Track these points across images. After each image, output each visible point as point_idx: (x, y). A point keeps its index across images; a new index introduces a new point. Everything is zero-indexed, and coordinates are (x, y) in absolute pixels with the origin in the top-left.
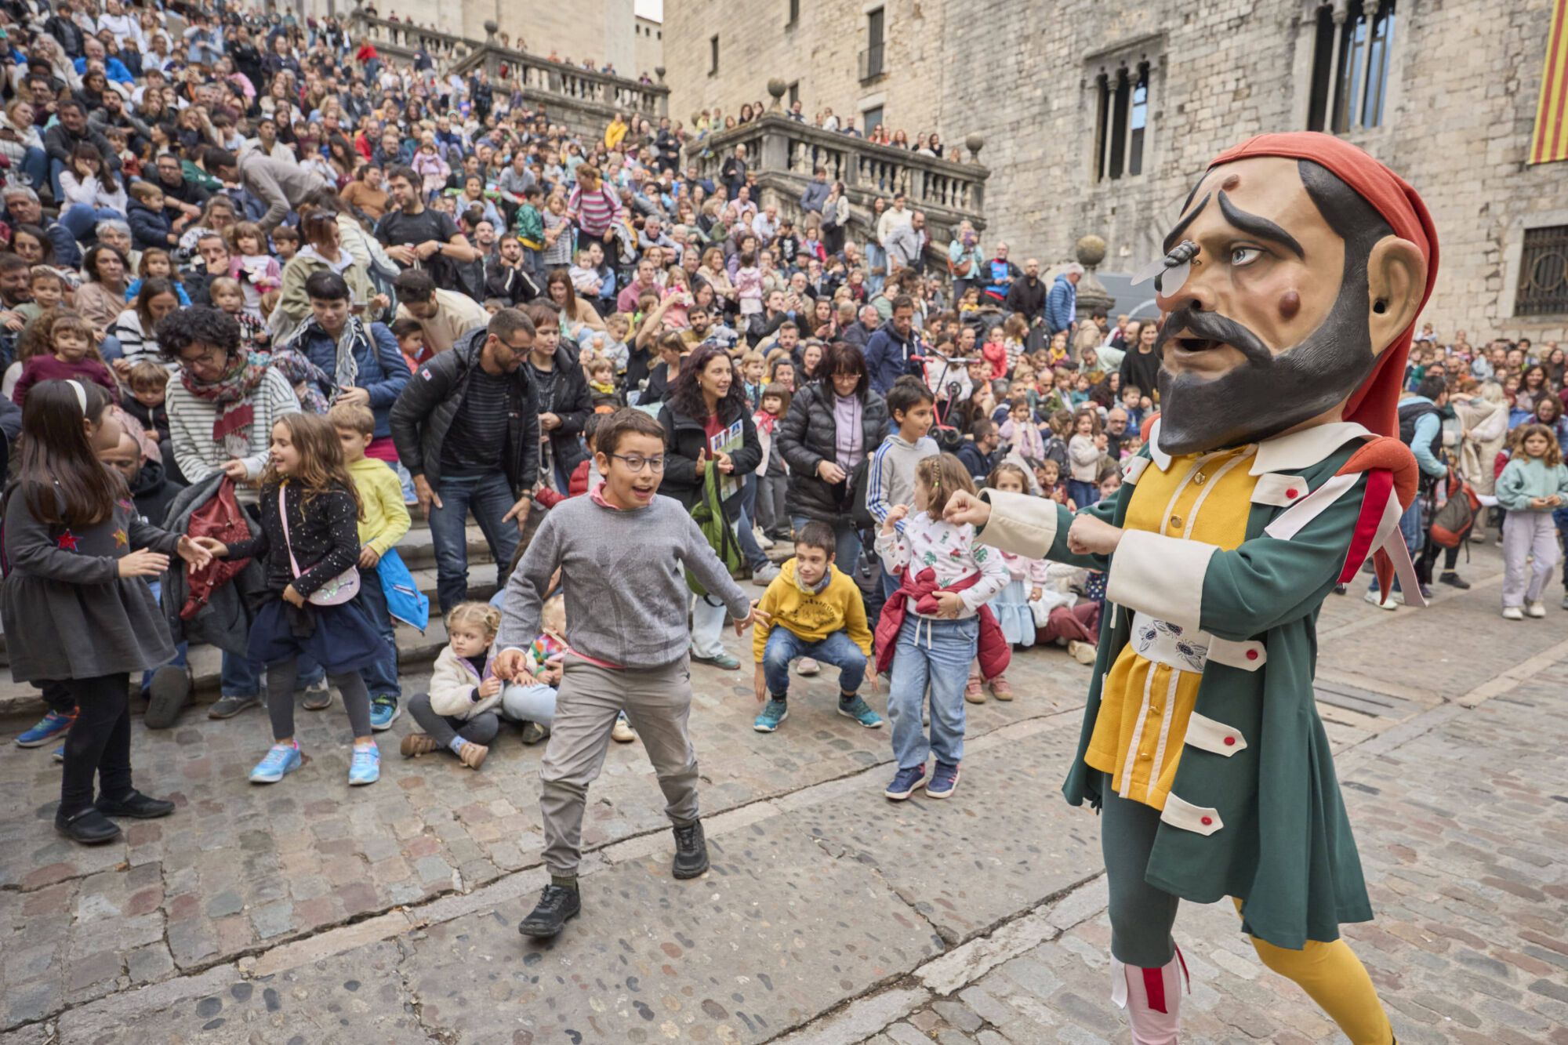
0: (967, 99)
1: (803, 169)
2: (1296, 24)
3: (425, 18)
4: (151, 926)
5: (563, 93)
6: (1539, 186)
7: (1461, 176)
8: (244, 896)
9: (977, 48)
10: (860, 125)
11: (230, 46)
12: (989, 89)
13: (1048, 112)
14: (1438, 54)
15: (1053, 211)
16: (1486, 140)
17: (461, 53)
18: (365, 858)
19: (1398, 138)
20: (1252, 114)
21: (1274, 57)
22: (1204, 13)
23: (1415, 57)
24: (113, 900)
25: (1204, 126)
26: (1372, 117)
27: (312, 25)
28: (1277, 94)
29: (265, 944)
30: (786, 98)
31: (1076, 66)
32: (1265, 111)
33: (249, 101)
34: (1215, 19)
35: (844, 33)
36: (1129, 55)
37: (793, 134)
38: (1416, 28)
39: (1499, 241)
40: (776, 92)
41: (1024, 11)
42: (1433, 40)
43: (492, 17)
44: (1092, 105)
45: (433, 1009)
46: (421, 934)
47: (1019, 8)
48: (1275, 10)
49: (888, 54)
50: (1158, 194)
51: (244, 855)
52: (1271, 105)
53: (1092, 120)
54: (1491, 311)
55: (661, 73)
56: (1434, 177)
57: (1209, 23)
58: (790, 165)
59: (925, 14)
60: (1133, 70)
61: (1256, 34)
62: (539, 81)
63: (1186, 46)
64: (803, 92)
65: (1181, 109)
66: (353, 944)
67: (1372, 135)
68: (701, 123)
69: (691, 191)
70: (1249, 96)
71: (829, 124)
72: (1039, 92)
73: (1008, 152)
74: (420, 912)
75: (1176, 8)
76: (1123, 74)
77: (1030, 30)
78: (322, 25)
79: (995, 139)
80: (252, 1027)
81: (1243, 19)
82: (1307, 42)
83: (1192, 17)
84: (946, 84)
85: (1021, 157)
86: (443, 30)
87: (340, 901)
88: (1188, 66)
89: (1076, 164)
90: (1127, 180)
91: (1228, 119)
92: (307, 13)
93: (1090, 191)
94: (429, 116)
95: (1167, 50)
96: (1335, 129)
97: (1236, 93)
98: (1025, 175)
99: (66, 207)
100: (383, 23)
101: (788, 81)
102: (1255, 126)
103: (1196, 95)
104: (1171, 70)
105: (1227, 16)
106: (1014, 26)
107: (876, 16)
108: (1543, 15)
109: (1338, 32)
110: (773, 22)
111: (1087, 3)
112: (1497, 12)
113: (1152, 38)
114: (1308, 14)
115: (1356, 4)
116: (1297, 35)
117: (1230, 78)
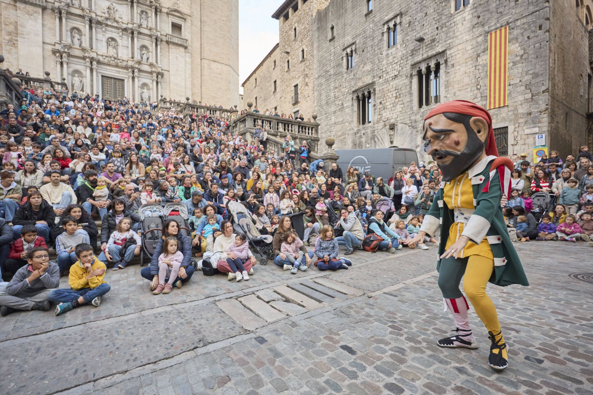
0: (321, 106)
2: (412, 76)
9: (323, 92)
10: (293, 116)
12: (327, 103)
13: (343, 107)
14: (455, 80)
15: (347, 135)
20: (401, 102)
21: (406, 86)
22: (385, 75)
23: (448, 81)
25: (388, 107)
28: (408, 96)
30: (273, 110)
31: (350, 94)
32: (405, 101)
34: (388, 77)
35: (288, 92)
36: (365, 89)
38: (447, 73)
41: (335, 80)
42: (452, 76)
44: (356, 104)
48: (405, 72)
49: (299, 96)
50: (376, 128)
52: (407, 99)
53: (356, 108)
55: (235, 107)
57: (386, 78)
59: (309, 84)
60: (366, 93)
61: (400, 80)
63: (381, 85)
64: (278, 108)
65: (381, 103)
68: (233, 117)
70: (400, 97)
72: (340, 102)
73: (333, 120)
75: (377, 75)
76: (363, 95)
77: (337, 86)
79: (329, 116)
81: (396, 76)
82: (415, 80)
83: (381, 77)
84: (315, 103)
85: (337, 121)
88: (381, 91)
89: (352, 121)
90: (367, 125)
91: (394, 105)
93: (357, 129)
95: (375, 87)
96: (426, 105)
97: (396, 97)
98: (338, 126)
102: (403, 106)
103: (385, 99)
104: (377, 92)
105: (391, 76)
106: (333, 85)
107: (296, 86)
108: (485, 65)
109: (424, 77)
110: (270, 91)
111: (352, 77)
112: (471, 66)
113: (371, 84)
114: (415, 73)
115: (428, 68)
116: (412, 79)
117: (394, 93)
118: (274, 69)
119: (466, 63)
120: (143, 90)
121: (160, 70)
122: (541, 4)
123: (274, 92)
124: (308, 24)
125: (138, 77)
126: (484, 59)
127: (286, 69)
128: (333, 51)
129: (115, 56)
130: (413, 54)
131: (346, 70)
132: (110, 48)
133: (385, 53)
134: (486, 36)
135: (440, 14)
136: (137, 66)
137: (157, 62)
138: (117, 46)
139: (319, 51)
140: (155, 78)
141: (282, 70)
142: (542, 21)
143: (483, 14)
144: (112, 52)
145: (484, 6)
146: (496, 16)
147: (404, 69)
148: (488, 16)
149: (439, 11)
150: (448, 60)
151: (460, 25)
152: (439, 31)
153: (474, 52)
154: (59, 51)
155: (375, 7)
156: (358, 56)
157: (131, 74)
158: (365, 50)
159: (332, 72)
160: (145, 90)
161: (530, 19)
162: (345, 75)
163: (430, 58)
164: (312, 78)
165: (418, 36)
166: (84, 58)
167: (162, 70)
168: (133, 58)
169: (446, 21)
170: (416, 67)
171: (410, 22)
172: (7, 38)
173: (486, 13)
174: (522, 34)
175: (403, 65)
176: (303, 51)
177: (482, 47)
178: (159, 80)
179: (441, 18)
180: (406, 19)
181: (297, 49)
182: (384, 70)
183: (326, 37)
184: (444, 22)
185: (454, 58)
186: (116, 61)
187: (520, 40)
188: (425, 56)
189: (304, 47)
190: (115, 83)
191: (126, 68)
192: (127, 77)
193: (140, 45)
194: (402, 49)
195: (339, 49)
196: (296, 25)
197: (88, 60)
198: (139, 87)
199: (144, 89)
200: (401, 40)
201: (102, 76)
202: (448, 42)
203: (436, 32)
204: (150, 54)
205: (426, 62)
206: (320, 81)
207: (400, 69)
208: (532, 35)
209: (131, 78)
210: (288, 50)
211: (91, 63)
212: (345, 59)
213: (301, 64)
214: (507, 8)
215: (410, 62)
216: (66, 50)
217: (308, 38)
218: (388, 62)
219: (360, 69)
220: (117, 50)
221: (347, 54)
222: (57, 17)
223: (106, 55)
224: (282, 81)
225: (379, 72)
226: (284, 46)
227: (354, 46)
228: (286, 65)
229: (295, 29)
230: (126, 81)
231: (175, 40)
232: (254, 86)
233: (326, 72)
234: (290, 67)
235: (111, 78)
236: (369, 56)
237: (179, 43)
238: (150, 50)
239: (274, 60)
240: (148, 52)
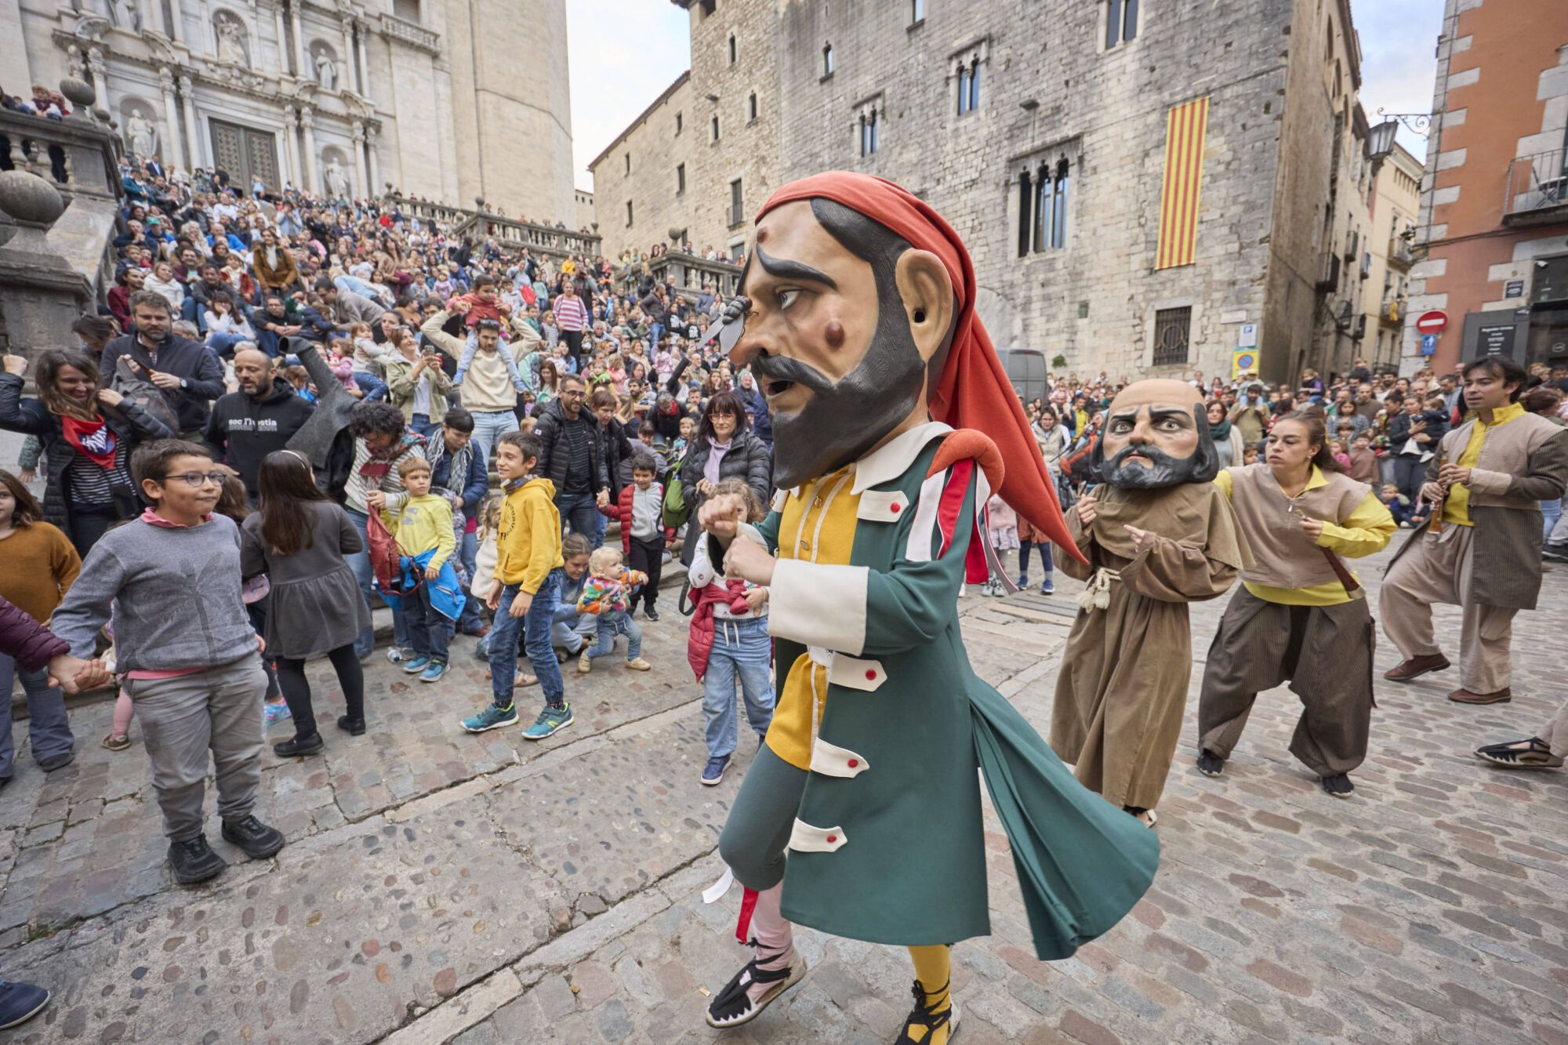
1: (695, 285)
3: (435, 197)
4: (325, 796)
5: (530, 243)
6: (1162, 283)
7: (1116, 278)
8: (381, 773)
10: (729, 256)
11: (308, 223)
14: (1097, 201)
16: (1129, 255)
17: (460, 219)
18: (455, 746)
19: (1076, 255)
20: (985, 241)
21: (995, 205)
22: (949, 178)
23: (1082, 203)
24: (299, 780)
26: (1058, 242)
27: (358, 205)
28: (998, 229)
29: (399, 802)
30: (680, 241)
32: (991, 239)
33: (323, 258)
34: (957, 181)
35: (716, 197)
37: (687, 264)
38: (1082, 185)
39: (1141, 318)
40: (674, 237)
42: (1092, 193)
43: (478, 194)
45: (514, 835)
46: (498, 790)
48: (994, 175)
49: (745, 209)
51: (376, 749)
52: (995, 235)
54: (1139, 363)
55: (595, 227)
56: (1099, 279)
57: (953, 183)
58: (686, 283)
59: (768, 181)
61: (983, 190)
62: (513, 236)
63: (940, 198)
64: (690, 236)
66: (455, 799)
67: (1059, 253)
68: (625, 259)
69: (621, 303)
70: (980, 230)
71: (711, 256)
74: (494, 777)
75: (931, 175)
78: (365, 205)
80: (400, 852)
81: (974, 181)
82: (1015, 195)
83: (941, 181)
86: (447, 205)
87: (443, 773)
92: (354, 198)
94: (444, 261)
96: (1036, 250)
97: (973, 228)
99: (209, 335)
100: (406, 202)
101: (681, 228)
102: (986, 249)
105: (963, 180)
107: (736, 184)
108: (1158, 176)
109: (1034, 189)
110: (668, 190)
112: (1130, 175)
114: (1014, 178)
115: (1044, 171)
116: (1008, 191)
117: (968, 219)
118: (677, 135)
119: (1122, 167)
120: (330, 166)
121: (370, 113)
122: (1272, 60)
123: (679, 194)
124: (765, 32)
125: (313, 129)
126: (1157, 162)
127: (711, 140)
128: (829, 106)
129: (242, 64)
130: (1012, 136)
131: (859, 157)
132: (226, 42)
133: (950, 126)
134: (1165, 114)
135: (1075, 52)
136: (307, 98)
137: (360, 91)
138: (245, 35)
139: (793, 104)
140: (359, 134)
141: (700, 137)
142: (1271, 95)
143: (1161, 63)
144: (231, 53)
145: (1163, 46)
146: (1186, 71)
147: (993, 168)
148: (1171, 69)
149: (1072, 44)
150: (1087, 157)
151: (1111, 84)
152: (1071, 90)
153: (1137, 146)
154: (74, 39)
155: (930, 13)
156: (888, 126)
157: (291, 119)
158: (906, 114)
160: (335, 166)
161: (1250, 87)
162: (857, 165)
163: (1047, 148)
164: (777, 167)
165: (1026, 96)
166: (153, 65)
167: (376, 112)
168: (293, 74)
169: (1086, 69)
170: (1017, 166)
171: (1009, 61)
173: (1168, 62)
174: (1233, 117)
175: (990, 157)
176: (753, 98)
177: (1155, 137)
178: (371, 140)
179: (1075, 61)
180: (1000, 53)
181: (738, 92)
182: (948, 164)
183: (812, 71)
184: (1081, 70)
185: (1097, 153)
186: (246, 78)
187: (1227, 130)
188: (1038, 143)
189: (756, 88)
190: (250, 142)
191: (277, 101)
192: (282, 125)
193: (311, 39)
194: (990, 122)
195: (844, 104)
196: (735, 30)
197: (165, 70)
198: (317, 156)
199: (331, 162)
200: (988, 101)
201: (212, 120)
202: (1088, 117)
203: (1065, 91)
204: (340, 65)
205: (1041, 157)
207: (984, 166)
208: (1250, 123)
209: (292, 129)
210: (716, 93)
211: (176, 80)
212: (857, 129)
213: (749, 131)
214: (1209, 56)
215: (1007, 152)
216: (97, 38)
217: (765, 70)
218: (958, 148)
219: (894, 156)
220: (244, 46)
221: (863, 118)
223: (215, 59)
224: (700, 168)
225: (937, 169)
226: (703, 81)
227: (879, 103)
228: (710, 128)
229: (733, 40)
230: (279, 137)
231: (407, 34)
232: (624, 172)
233: (813, 156)
234: (720, 136)
235: (238, 126)
236: (913, 128)
237: (418, 41)
238: (340, 56)
239: (677, 112)
240: (335, 61)
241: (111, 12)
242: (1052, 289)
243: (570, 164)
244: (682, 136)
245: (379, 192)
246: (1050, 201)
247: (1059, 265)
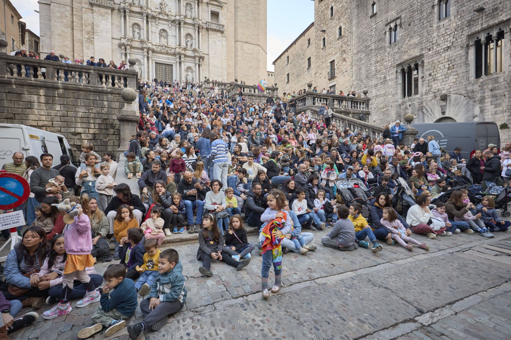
0: (360, 80)
1: (317, 104)
2: (468, 46)
3: (219, 80)
5: (252, 93)
9: (363, 66)
10: (330, 91)
12: (367, 76)
13: (386, 80)
15: (390, 107)
17: (228, 87)
20: (456, 73)
21: (461, 56)
22: (435, 47)
25: (438, 78)
28: (464, 67)
31: (394, 67)
34: (439, 49)
35: (324, 68)
36: (411, 62)
37: (314, 96)
40: (309, 86)
41: (376, 55)
43: (235, 77)
44: (400, 77)
47: (375, 54)
48: (460, 43)
49: (336, 72)
50: (425, 99)
52: (462, 70)
53: (400, 81)
55: (276, 85)
57: (437, 50)
58: (314, 104)
59: (347, 60)
60: (413, 66)
61: (454, 51)
63: (430, 57)
65: (430, 75)
67: (500, 74)
70: (453, 68)
72: (383, 76)
73: (374, 93)
75: (426, 47)
76: (409, 68)
77: (379, 60)
81: (449, 47)
82: (472, 52)
83: (431, 49)
84: (354, 77)
85: (378, 93)
88: (431, 63)
89: (396, 94)
90: (414, 96)
91: (447, 76)
93: (401, 100)
95: (424, 59)
96: (486, 74)
97: (449, 68)
102: (457, 76)
103: (435, 70)
104: (425, 65)
105: (443, 48)
106: (374, 59)
107: (332, 62)
109: (483, 46)
110: (304, 68)
111: (396, 50)
113: (417, 57)
114: (472, 43)
115: (489, 38)
116: (469, 49)
117: (446, 64)
118: (308, 47)
120: (188, 73)
121: (201, 54)
123: (308, 69)
124: (346, 3)
125: (184, 62)
127: (322, 47)
128: (374, 26)
129: (166, 45)
130: (469, 25)
131: (389, 45)
132: (162, 39)
133: (435, 26)
136: (183, 52)
137: (199, 48)
138: (167, 36)
139: (358, 28)
140: (197, 62)
141: (317, 47)
144: (164, 41)
147: (459, 40)
154: (124, 45)
156: (403, 30)
157: (178, 60)
158: (412, 24)
159: (373, 47)
162: (388, 50)
163: (491, 27)
164: (349, 54)
165: (477, 6)
166: (142, 49)
167: (203, 54)
168: (180, 45)
170: (473, 37)
172: (86, 36)
175: (457, 36)
176: (340, 28)
178: (201, 63)
181: (334, 27)
182: (434, 42)
183: (367, 14)
186: (166, 49)
188: (485, 25)
189: (342, 24)
190: (166, 68)
191: (174, 55)
192: (175, 62)
193: (186, 33)
194: (457, 20)
195: (381, 25)
196: (333, 4)
197: (145, 50)
198: (184, 70)
200: (456, 11)
204: (194, 40)
205: (487, 32)
206: (359, 56)
207: (454, 40)
209: (178, 63)
210: (324, 29)
211: (148, 52)
212: (388, 33)
213: (338, 41)
215: (466, 32)
216: (129, 43)
217: (346, 16)
218: (440, 34)
219: (406, 42)
220: (167, 39)
221: (390, 29)
222: (122, 16)
223: (159, 44)
224: (317, 58)
225: (428, 45)
226: (319, 25)
227: (398, 21)
228: (322, 42)
229: (332, 8)
230: (174, 66)
231: (214, 27)
232: (286, 63)
233: (367, 47)
234: (326, 45)
235: (163, 64)
236: (416, 29)
237: (217, 29)
238: (194, 37)
239: (308, 38)
240: (192, 39)
241: (133, 35)
242: (497, 92)
243: (266, 63)
244: (310, 47)
245: (203, 80)
246: (493, 52)
247: (501, 80)
